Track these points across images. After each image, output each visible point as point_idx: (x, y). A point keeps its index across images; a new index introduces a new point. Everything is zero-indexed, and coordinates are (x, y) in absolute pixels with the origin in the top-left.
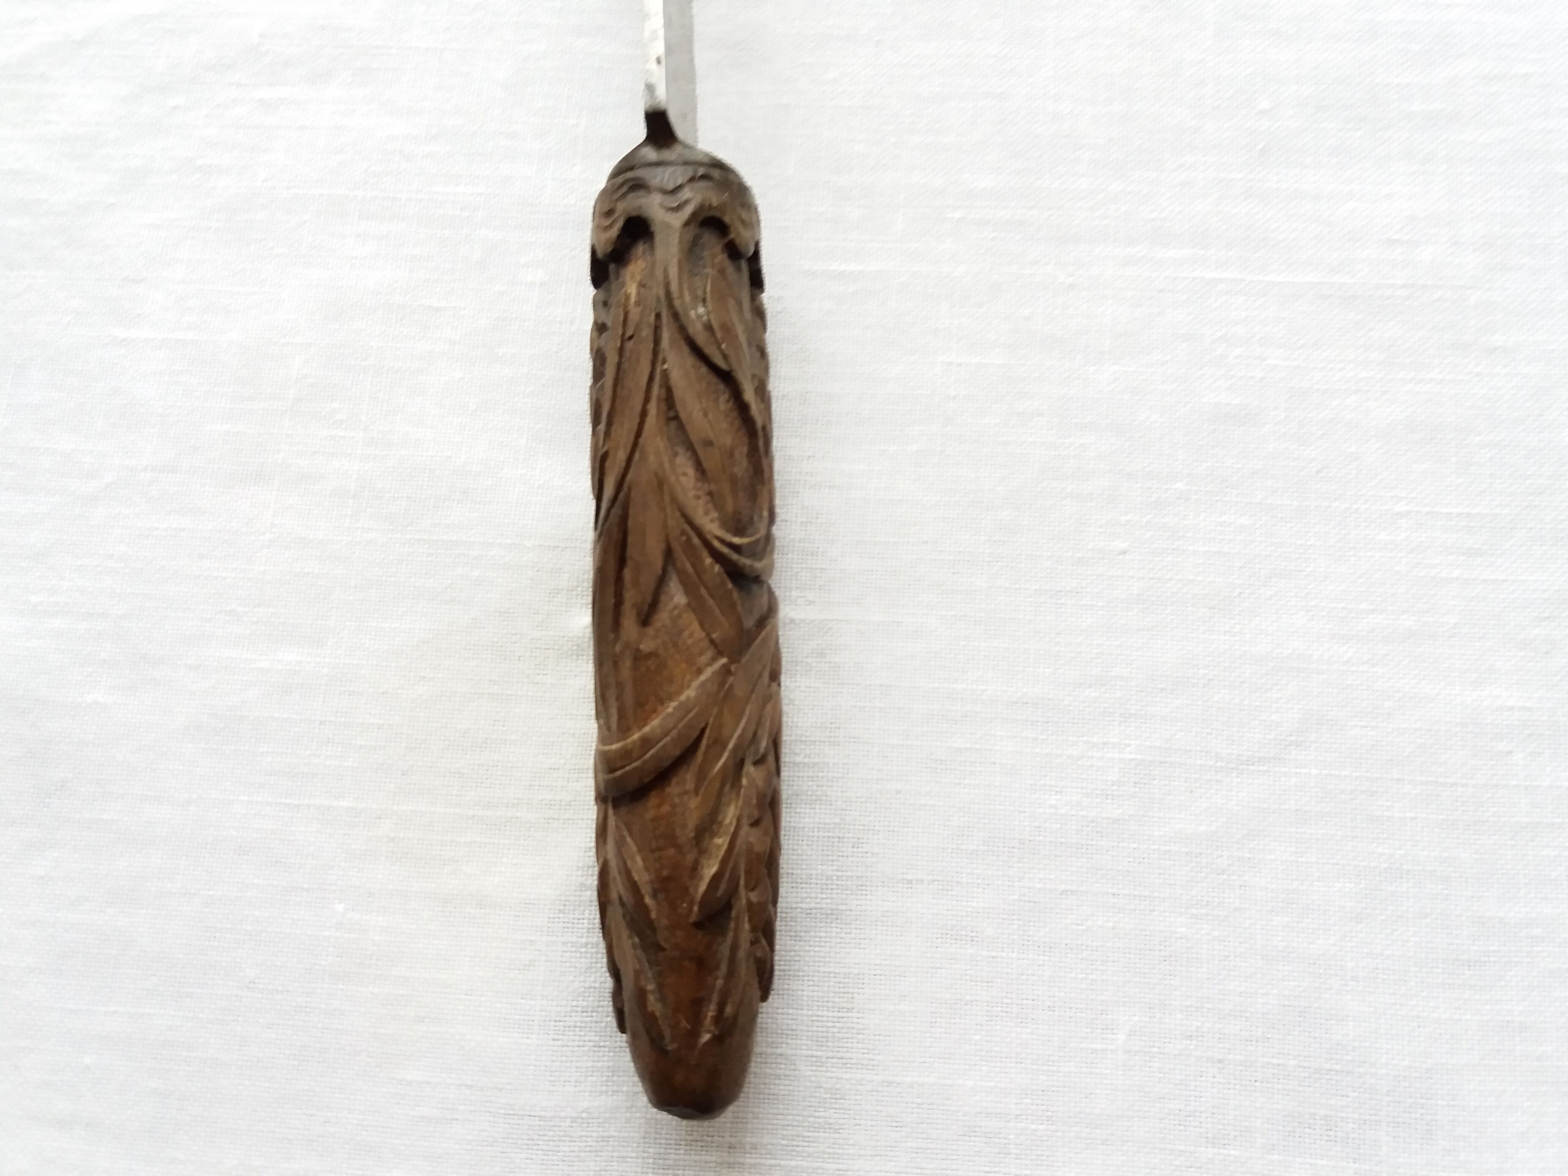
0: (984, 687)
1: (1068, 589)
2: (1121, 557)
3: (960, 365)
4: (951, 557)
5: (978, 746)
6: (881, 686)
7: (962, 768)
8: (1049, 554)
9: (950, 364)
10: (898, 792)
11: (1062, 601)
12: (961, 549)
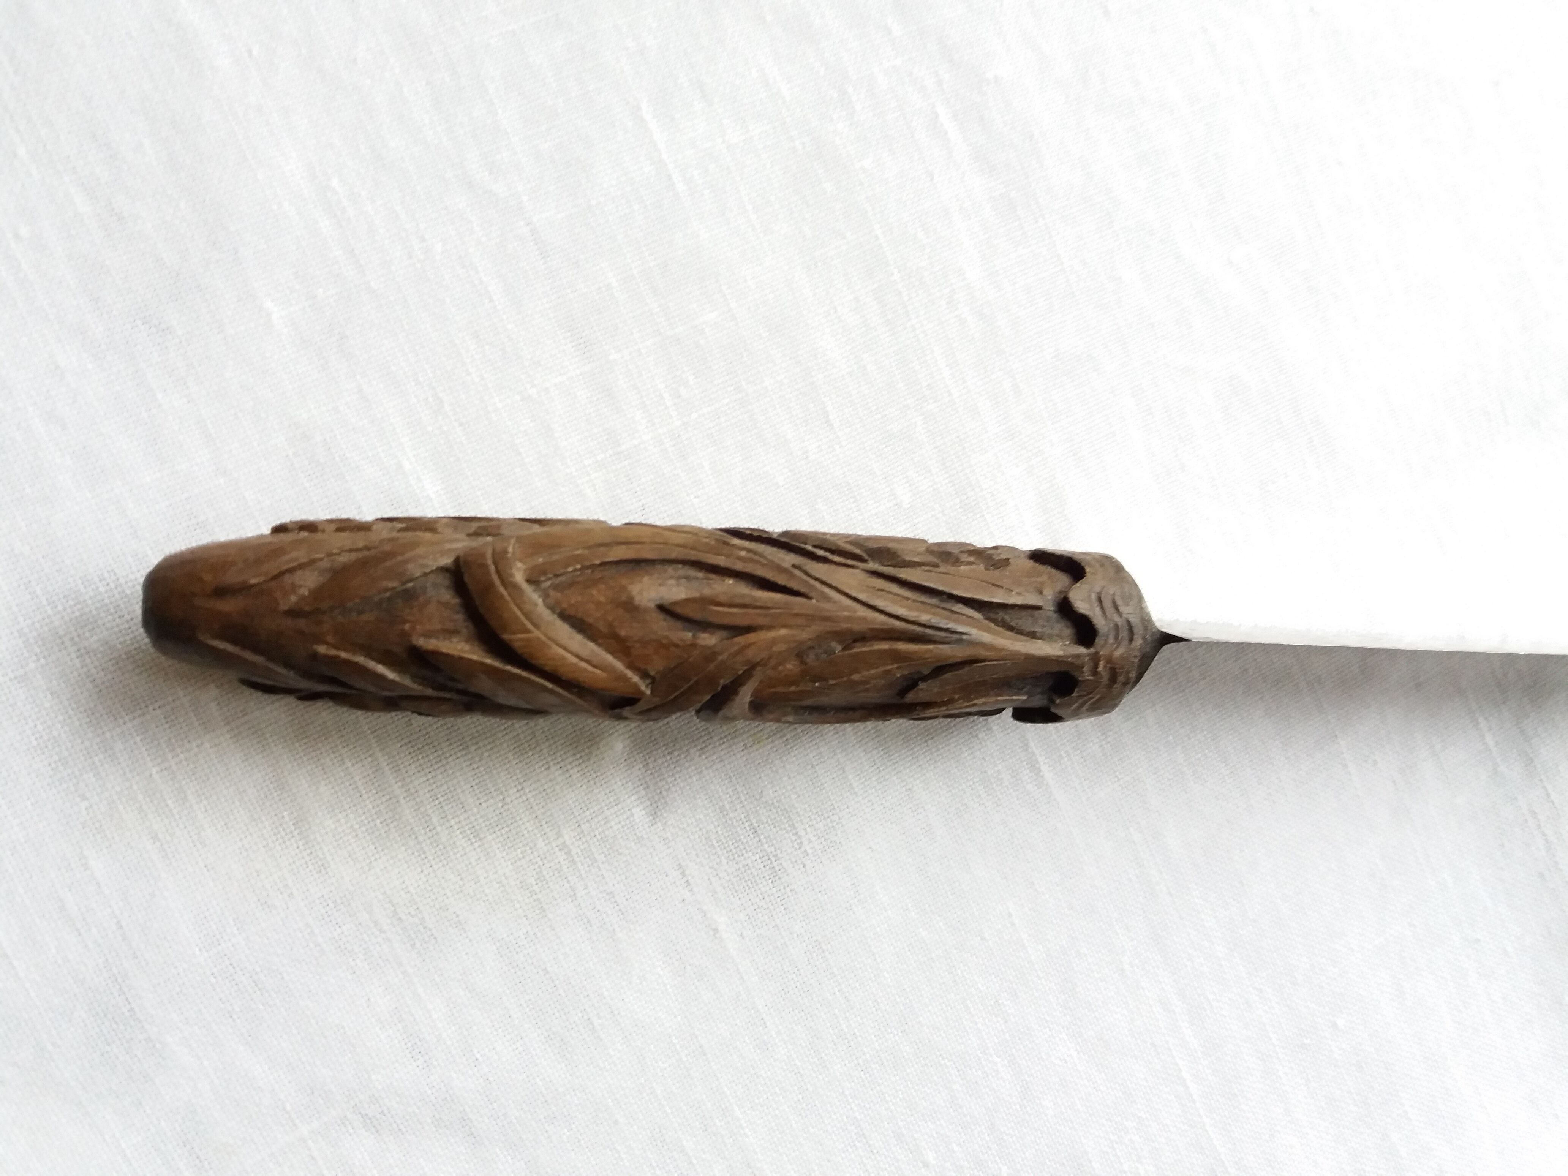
0: (749, 1133)
1: (871, 1142)
2: (921, 1165)
3: (1013, 924)
4: (846, 1030)
5: (695, 1162)
6: (701, 1047)
7: (668, 1161)
8: (892, 1108)
9: (1010, 915)
10: (616, 1122)
11: (858, 1145)
12: (857, 1034)
